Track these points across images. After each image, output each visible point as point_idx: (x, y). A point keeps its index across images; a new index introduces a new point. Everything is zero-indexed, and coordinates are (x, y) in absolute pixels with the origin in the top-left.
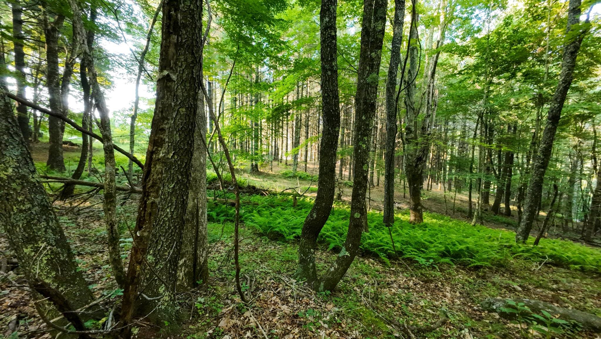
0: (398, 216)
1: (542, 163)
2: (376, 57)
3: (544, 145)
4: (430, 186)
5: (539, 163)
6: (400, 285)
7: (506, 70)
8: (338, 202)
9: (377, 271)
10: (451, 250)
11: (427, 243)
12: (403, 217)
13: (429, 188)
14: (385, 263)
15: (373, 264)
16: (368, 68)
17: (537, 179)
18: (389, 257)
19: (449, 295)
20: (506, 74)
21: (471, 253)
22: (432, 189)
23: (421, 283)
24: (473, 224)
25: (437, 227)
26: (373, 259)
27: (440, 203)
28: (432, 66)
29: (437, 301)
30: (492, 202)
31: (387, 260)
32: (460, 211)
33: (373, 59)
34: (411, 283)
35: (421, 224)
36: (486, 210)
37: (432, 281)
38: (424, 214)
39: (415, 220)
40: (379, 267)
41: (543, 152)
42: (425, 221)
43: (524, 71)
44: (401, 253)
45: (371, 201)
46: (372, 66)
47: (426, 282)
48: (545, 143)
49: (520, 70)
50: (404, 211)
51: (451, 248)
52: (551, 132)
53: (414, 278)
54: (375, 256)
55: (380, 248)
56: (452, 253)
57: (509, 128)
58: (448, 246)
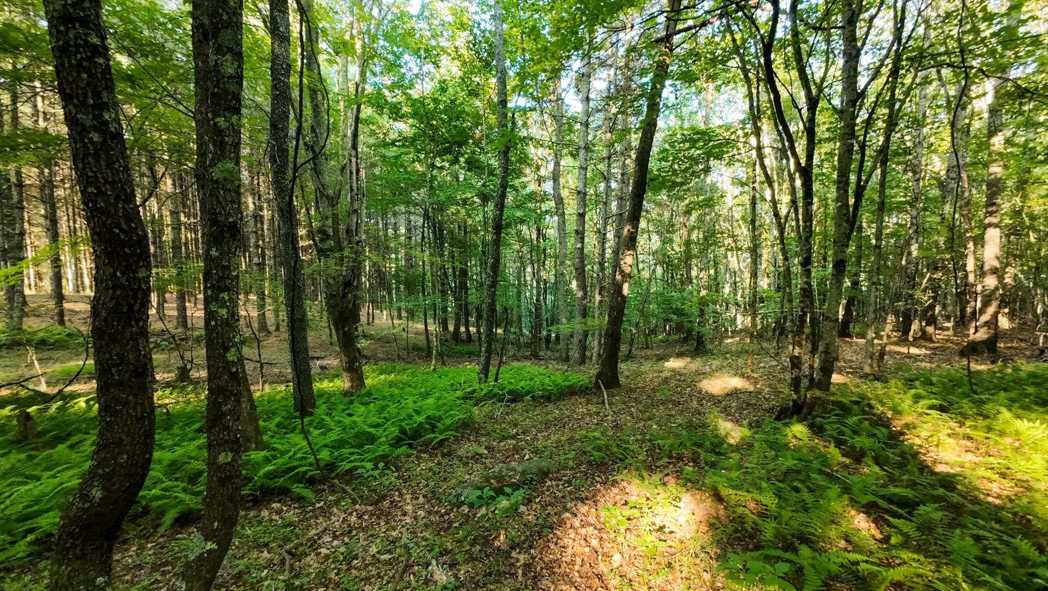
0: (322, 385)
2: (228, 128)
4: (371, 317)
6: (334, 533)
7: (447, 151)
8: (183, 388)
9: (290, 524)
10: (407, 428)
11: (372, 430)
12: (331, 384)
13: (371, 320)
14: (303, 498)
15: (279, 512)
16: (211, 147)
18: (311, 482)
19: (409, 508)
20: (449, 157)
21: (432, 423)
22: (376, 321)
23: (370, 508)
24: (432, 367)
25: (387, 391)
26: (279, 501)
27: (388, 343)
28: (351, 122)
29: (394, 530)
30: (451, 328)
31: (307, 493)
32: (416, 348)
33: (222, 131)
34: (353, 519)
35: (364, 391)
36: (446, 341)
37: (384, 498)
38: (366, 368)
39: (352, 387)
40: (292, 515)
42: (368, 382)
43: (466, 156)
44: (331, 466)
45: (265, 367)
46: (221, 146)
47: (375, 503)
49: (463, 155)
50: (332, 372)
51: (407, 425)
52: (497, 235)
53: (357, 506)
54: (283, 493)
55: (291, 474)
56: (409, 432)
57: (459, 227)
58: (403, 424)
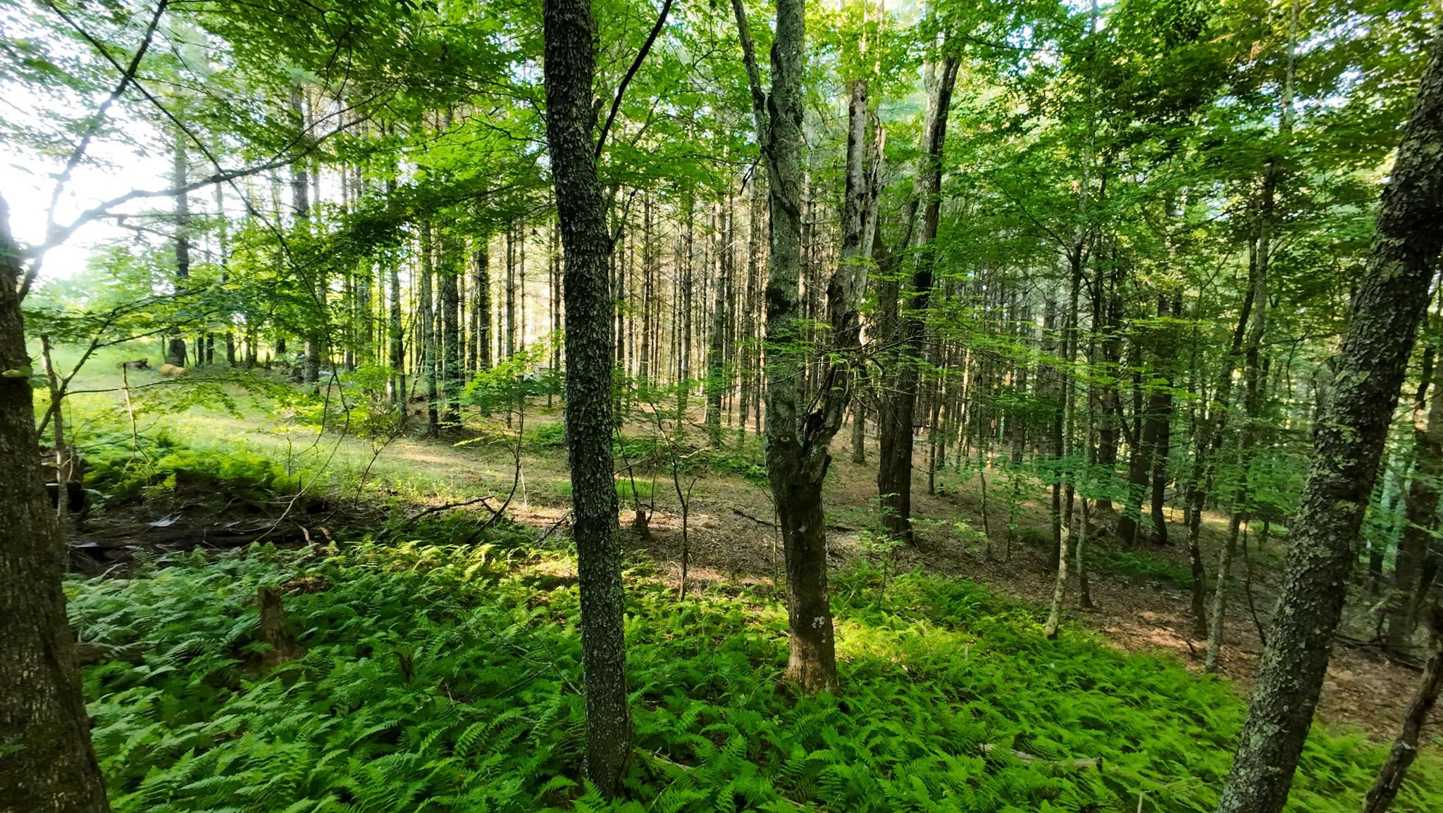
1: (1347, 472)
3: (1364, 376)
5: (1334, 466)
17: (1323, 552)
41: (1355, 411)
48: (1365, 365)
52: (1399, 300)
57: (1163, 306)
